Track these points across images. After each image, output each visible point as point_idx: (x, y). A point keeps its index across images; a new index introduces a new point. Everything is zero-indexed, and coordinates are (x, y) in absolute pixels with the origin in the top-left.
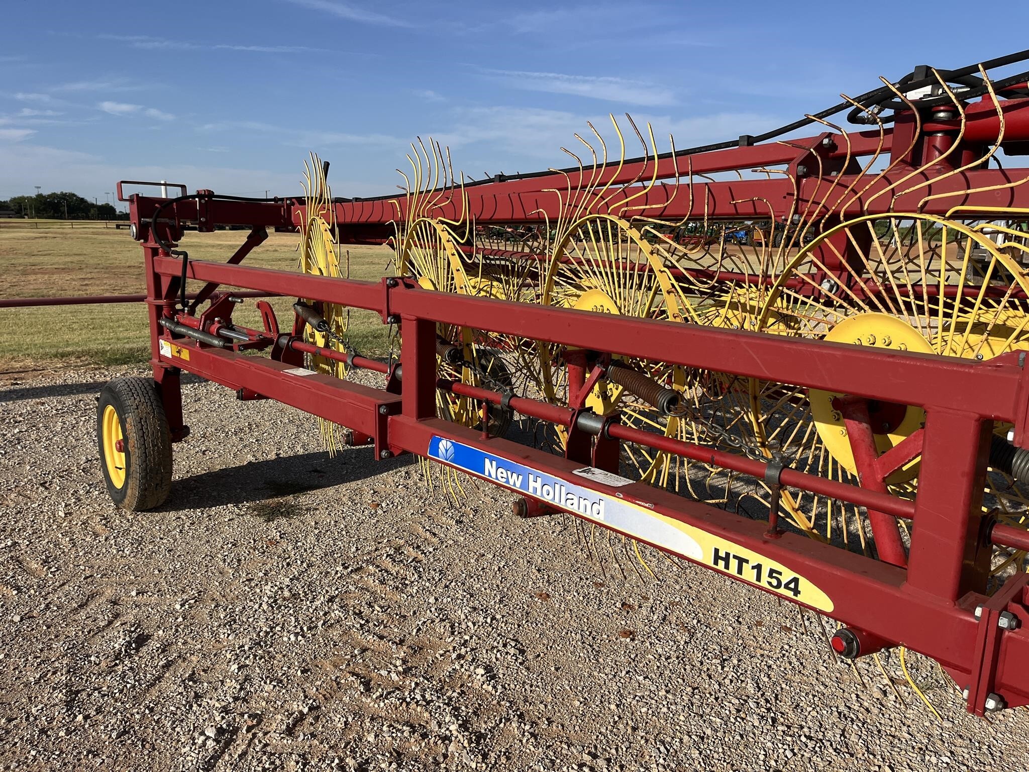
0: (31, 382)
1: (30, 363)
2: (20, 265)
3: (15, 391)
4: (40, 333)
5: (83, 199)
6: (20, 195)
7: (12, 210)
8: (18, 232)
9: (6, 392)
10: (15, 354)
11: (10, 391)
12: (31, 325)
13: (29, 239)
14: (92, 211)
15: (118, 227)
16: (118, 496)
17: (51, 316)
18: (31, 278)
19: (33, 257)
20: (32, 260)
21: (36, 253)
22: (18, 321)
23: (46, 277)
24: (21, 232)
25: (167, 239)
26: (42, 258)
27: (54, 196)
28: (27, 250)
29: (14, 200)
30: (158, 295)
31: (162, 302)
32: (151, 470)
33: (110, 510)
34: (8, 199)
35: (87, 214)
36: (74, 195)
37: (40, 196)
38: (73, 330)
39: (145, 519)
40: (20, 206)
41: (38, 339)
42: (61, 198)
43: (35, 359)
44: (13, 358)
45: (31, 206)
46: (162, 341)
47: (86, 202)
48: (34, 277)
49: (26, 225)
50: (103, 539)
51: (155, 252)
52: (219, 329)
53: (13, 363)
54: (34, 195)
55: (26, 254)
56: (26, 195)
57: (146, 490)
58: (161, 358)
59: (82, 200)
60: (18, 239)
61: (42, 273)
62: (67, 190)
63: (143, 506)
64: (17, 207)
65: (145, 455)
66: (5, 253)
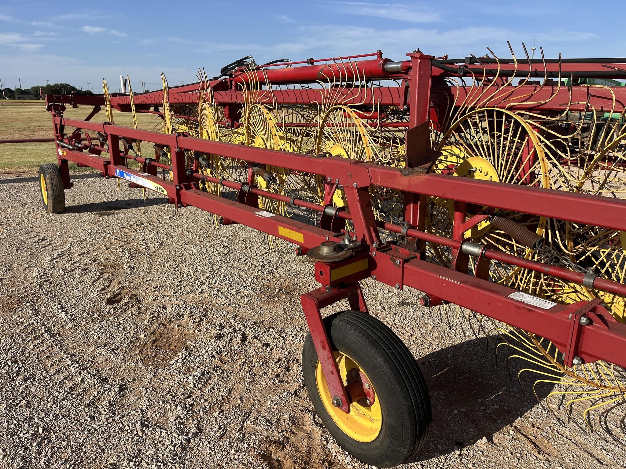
0: (25, 176)
1: (26, 169)
2: (32, 126)
3: (17, 179)
4: (33, 157)
5: (74, 87)
6: (37, 85)
7: (33, 94)
8: (34, 108)
9: (14, 179)
10: (20, 165)
11: (15, 179)
12: (30, 154)
13: (40, 112)
16: (46, 207)
17: (41, 150)
18: (36, 133)
19: (40, 122)
20: (39, 124)
21: (42, 120)
22: (24, 152)
23: (44, 133)
24: (36, 108)
25: (58, 110)
26: (44, 123)
27: (56, 86)
28: (37, 118)
29: (33, 88)
30: (57, 132)
31: (58, 134)
32: (56, 196)
33: (44, 213)
34: (30, 88)
36: (69, 85)
37: (48, 86)
38: (50, 156)
39: (55, 215)
40: (37, 92)
41: (31, 160)
42: (61, 87)
43: (29, 168)
44: (19, 167)
46: (59, 150)
48: (38, 132)
49: (39, 104)
50: (39, 220)
51: (55, 116)
52: (74, 143)
53: (19, 169)
54: (45, 85)
55: (37, 121)
56: (40, 85)
57: (55, 204)
58: (59, 155)
60: (34, 112)
61: (43, 131)
62: (64, 82)
63: (54, 211)
64: (35, 93)
65: (53, 191)
66: (25, 120)
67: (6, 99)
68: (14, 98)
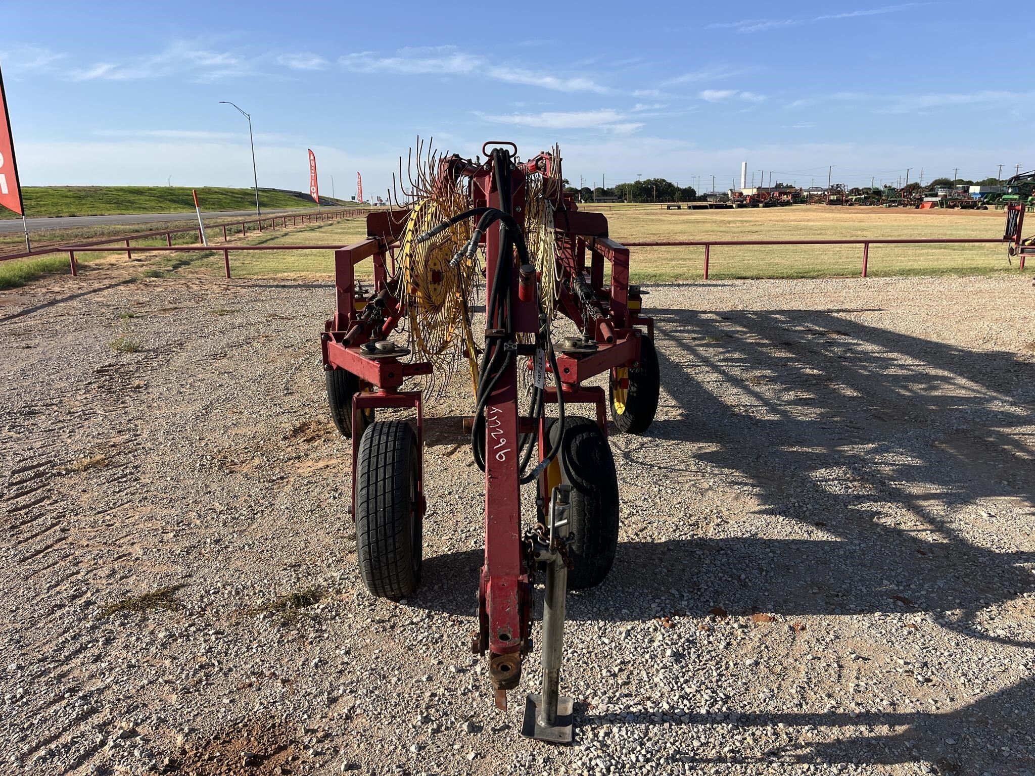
7: (616, 196)
14: (677, 194)
15: (669, 208)
27: (648, 182)
29: (618, 187)
35: (672, 197)
36: (664, 181)
37: (638, 183)
40: (622, 192)
42: (654, 184)
45: (629, 192)
47: (673, 186)
56: (627, 183)
59: (670, 185)
62: (658, 177)
64: (619, 193)
67: (581, 202)
68: (592, 201)
